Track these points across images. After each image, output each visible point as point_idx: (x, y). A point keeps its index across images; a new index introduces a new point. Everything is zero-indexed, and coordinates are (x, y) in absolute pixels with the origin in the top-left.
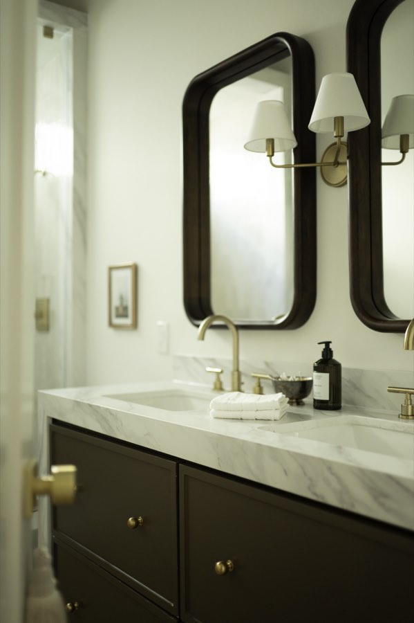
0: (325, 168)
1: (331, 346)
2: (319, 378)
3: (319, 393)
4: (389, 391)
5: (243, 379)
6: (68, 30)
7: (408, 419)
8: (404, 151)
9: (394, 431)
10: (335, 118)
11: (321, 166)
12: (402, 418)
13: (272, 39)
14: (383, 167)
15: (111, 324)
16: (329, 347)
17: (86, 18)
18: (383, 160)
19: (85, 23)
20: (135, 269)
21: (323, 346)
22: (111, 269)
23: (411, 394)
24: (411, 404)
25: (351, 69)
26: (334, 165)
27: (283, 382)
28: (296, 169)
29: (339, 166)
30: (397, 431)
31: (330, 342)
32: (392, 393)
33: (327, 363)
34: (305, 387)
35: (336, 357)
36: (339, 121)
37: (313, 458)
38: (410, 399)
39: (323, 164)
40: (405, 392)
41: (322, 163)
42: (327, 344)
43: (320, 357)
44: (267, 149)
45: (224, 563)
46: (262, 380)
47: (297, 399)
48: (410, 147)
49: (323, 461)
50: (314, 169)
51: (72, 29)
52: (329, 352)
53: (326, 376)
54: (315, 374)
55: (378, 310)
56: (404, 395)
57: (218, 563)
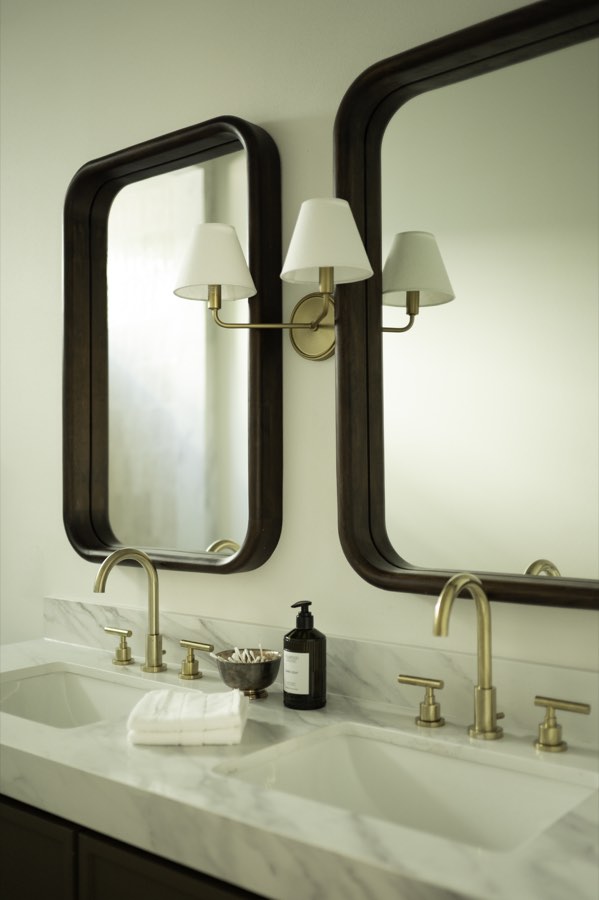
0: (297, 332)
1: (311, 609)
2: (294, 660)
3: (293, 684)
4: (401, 682)
5: (165, 646)
7: (430, 726)
8: (412, 312)
9: (412, 748)
10: (321, 269)
11: (291, 329)
12: (421, 726)
13: (214, 125)
14: (385, 335)
16: (307, 609)
18: (385, 325)
21: (299, 609)
23: (433, 688)
24: (434, 703)
25: (342, 192)
26: (312, 327)
27: (237, 664)
28: (253, 332)
29: (320, 330)
30: (417, 750)
31: (310, 603)
32: (405, 685)
33: (305, 636)
34: (269, 670)
35: (318, 625)
36: (327, 272)
37: (320, 851)
38: (433, 696)
39: (293, 326)
40: (426, 685)
41: (292, 323)
42: (305, 605)
43: (293, 626)
44: (210, 297)
46: (195, 652)
47: (256, 690)
48: (420, 303)
49: (338, 858)
50: (280, 331)
52: (307, 619)
53: (304, 659)
54: (287, 654)
55: (380, 554)
56: (424, 689)
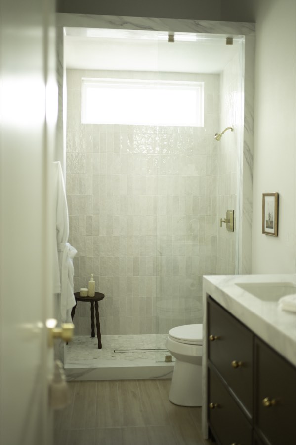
6: (243, 37)
15: (264, 232)
17: (255, 27)
19: (253, 30)
20: (278, 197)
22: (264, 195)
45: (270, 400)
51: (244, 36)
57: (266, 400)
